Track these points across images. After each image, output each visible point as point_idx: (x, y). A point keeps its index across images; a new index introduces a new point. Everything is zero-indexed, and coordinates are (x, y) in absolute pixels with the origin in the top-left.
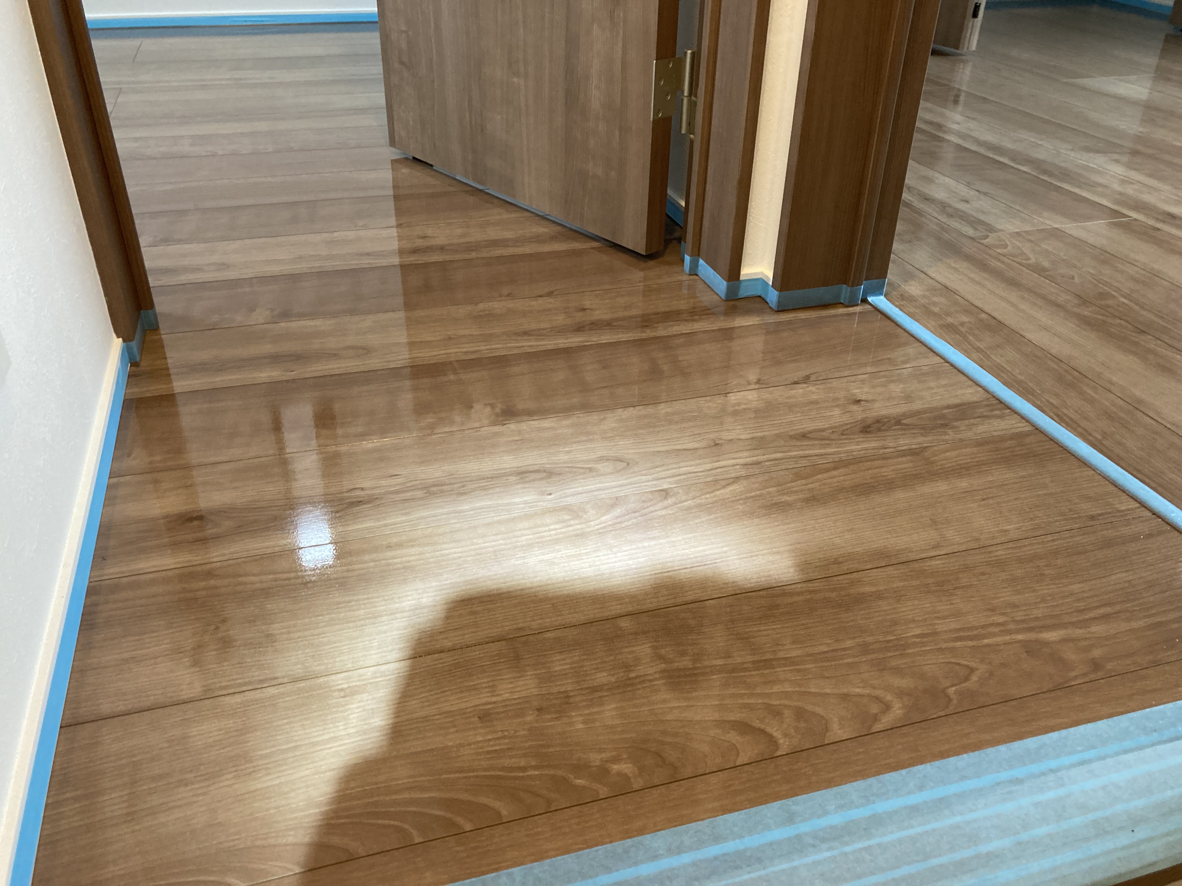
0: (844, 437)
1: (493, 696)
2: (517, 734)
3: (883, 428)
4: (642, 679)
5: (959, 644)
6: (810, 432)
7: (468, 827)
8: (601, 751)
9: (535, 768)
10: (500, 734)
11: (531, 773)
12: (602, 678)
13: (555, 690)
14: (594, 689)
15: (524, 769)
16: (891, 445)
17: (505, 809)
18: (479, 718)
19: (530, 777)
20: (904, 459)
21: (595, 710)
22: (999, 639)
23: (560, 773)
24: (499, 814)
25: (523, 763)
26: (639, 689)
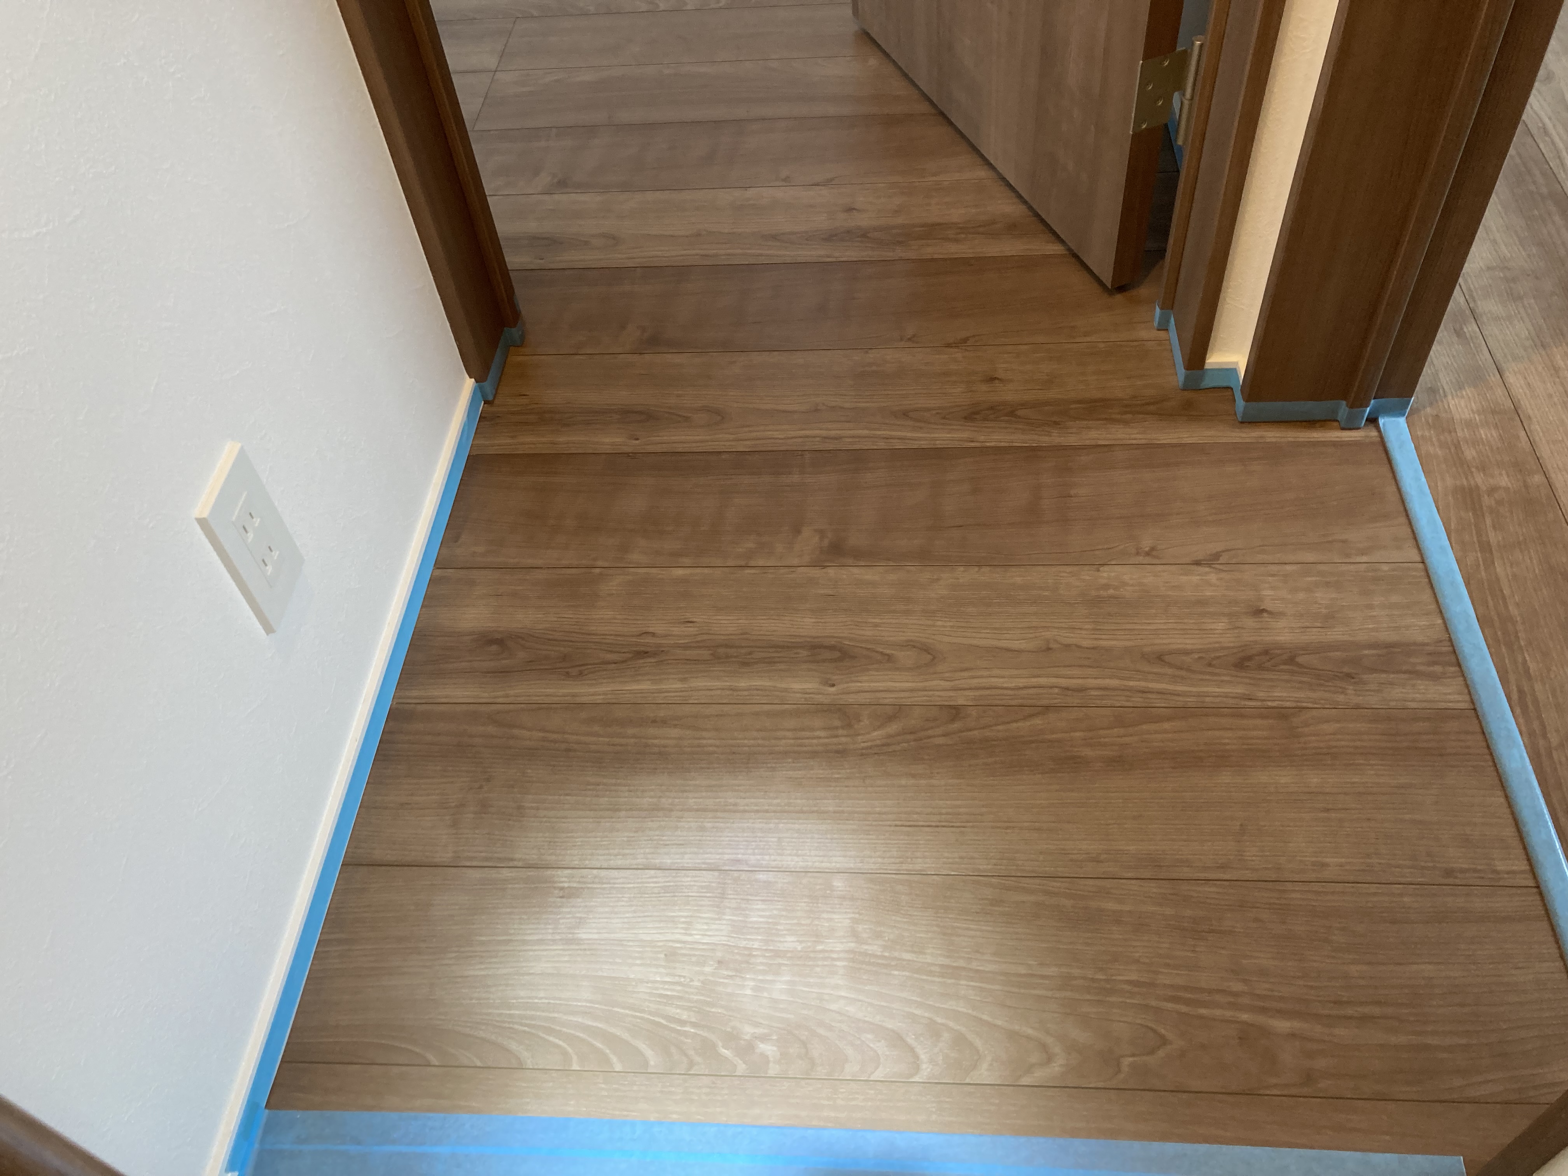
0: (1210, 669)
1: (686, 934)
2: (691, 983)
3: (1268, 664)
4: (827, 955)
5: (1170, 1006)
6: (1171, 653)
7: (618, 1067)
8: (757, 1025)
9: (694, 1025)
10: (677, 979)
11: (687, 1029)
12: (790, 943)
13: (743, 944)
14: (777, 954)
15: (683, 1023)
16: (1261, 694)
17: (653, 1059)
18: (666, 955)
19: (686, 1034)
20: (1265, 722)
21: (769, 978)
22: (1218, 1012)
23: (712, 1037)
24: (646, 1063)
25: (685, 1016)
26: (818, 966)
